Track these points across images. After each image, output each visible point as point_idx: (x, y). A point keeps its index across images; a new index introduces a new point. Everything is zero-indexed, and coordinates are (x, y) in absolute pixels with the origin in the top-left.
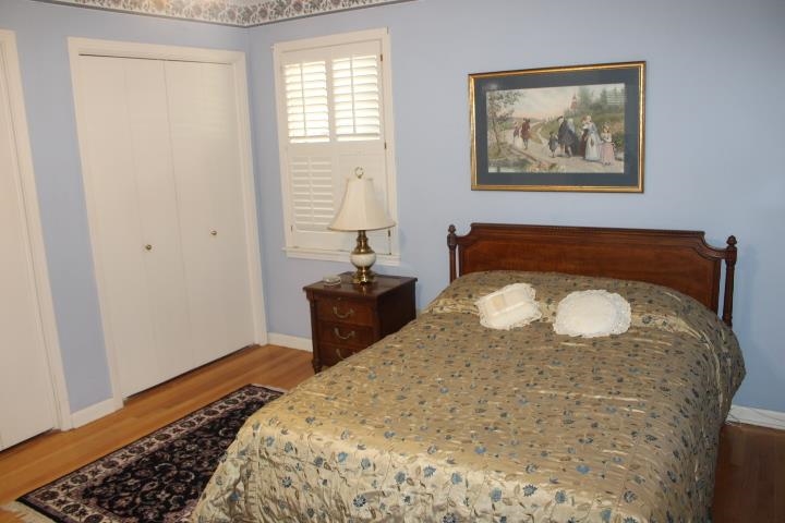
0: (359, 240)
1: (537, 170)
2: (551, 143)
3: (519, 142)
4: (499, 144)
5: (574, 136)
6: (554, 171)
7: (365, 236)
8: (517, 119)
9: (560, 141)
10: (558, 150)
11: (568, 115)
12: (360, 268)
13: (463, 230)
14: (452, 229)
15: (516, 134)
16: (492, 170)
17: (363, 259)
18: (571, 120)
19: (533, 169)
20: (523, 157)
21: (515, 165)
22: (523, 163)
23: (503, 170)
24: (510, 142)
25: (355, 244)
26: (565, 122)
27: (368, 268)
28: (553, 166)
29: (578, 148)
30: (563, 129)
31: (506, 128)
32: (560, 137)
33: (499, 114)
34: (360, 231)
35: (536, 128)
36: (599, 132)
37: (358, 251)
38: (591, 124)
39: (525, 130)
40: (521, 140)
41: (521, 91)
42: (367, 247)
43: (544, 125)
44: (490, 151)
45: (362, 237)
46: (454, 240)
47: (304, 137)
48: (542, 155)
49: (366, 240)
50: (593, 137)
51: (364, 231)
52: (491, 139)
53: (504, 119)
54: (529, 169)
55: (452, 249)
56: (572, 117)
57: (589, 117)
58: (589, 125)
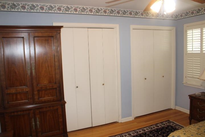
47: (192, 51)
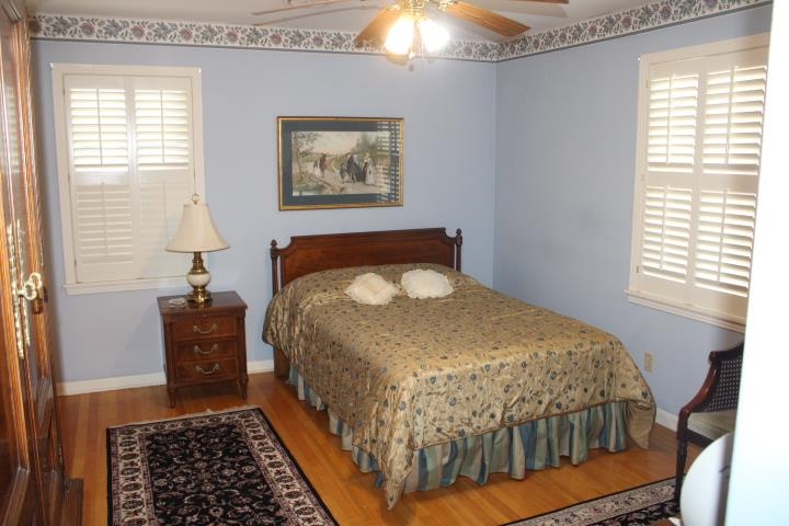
0: (194, 261)
1: (331, 193)
2: (341, 172)
3: (318, 172)
4: (301, 173)
5: (358, 167)
6: (344, 193)
7: (200, 258)
8: (317, 154)
9: (348, 171)
10: (347, 177)
11: (354, 153)
12: (195, 287)
13: (283, 244)
14: (274, 243)
15: (315, 165)
16: (295, 194)
17: (199, 279)
18: (355, 156)
19: (328, 192)
20: (320, 183)
21: (314, 189)
22: (321, 188)
23: (304, 194)
24: (311, 171)
25: (191, 265)
26: (352, 157)
27: (203, 287)
28: (342, 189)
29: (361, 176)
30: (351, 162)
31: (308, 161)
32: (349, 167)
33: (301, 150)
34: (195, 253)
35: (331, 161)
36: (375, 164)
37: (194, 271)
38: (369, 159)
39: (322, 162)
40: (319, 170)
41: (320, 133)
42: (202, 268)
43: (337, 159)
44: (295, 180)
45: (198, 257)
46: (275, 252)
48: (335, 181)
49: (201, 261)
50: (370, 168)
51: (200, 253)
52: (295, 170)
53: (306, 154)
54: (325, 193)
55: (274, 259)
56: (357, 153)
57: (368, 154)
58: (368, 159)
